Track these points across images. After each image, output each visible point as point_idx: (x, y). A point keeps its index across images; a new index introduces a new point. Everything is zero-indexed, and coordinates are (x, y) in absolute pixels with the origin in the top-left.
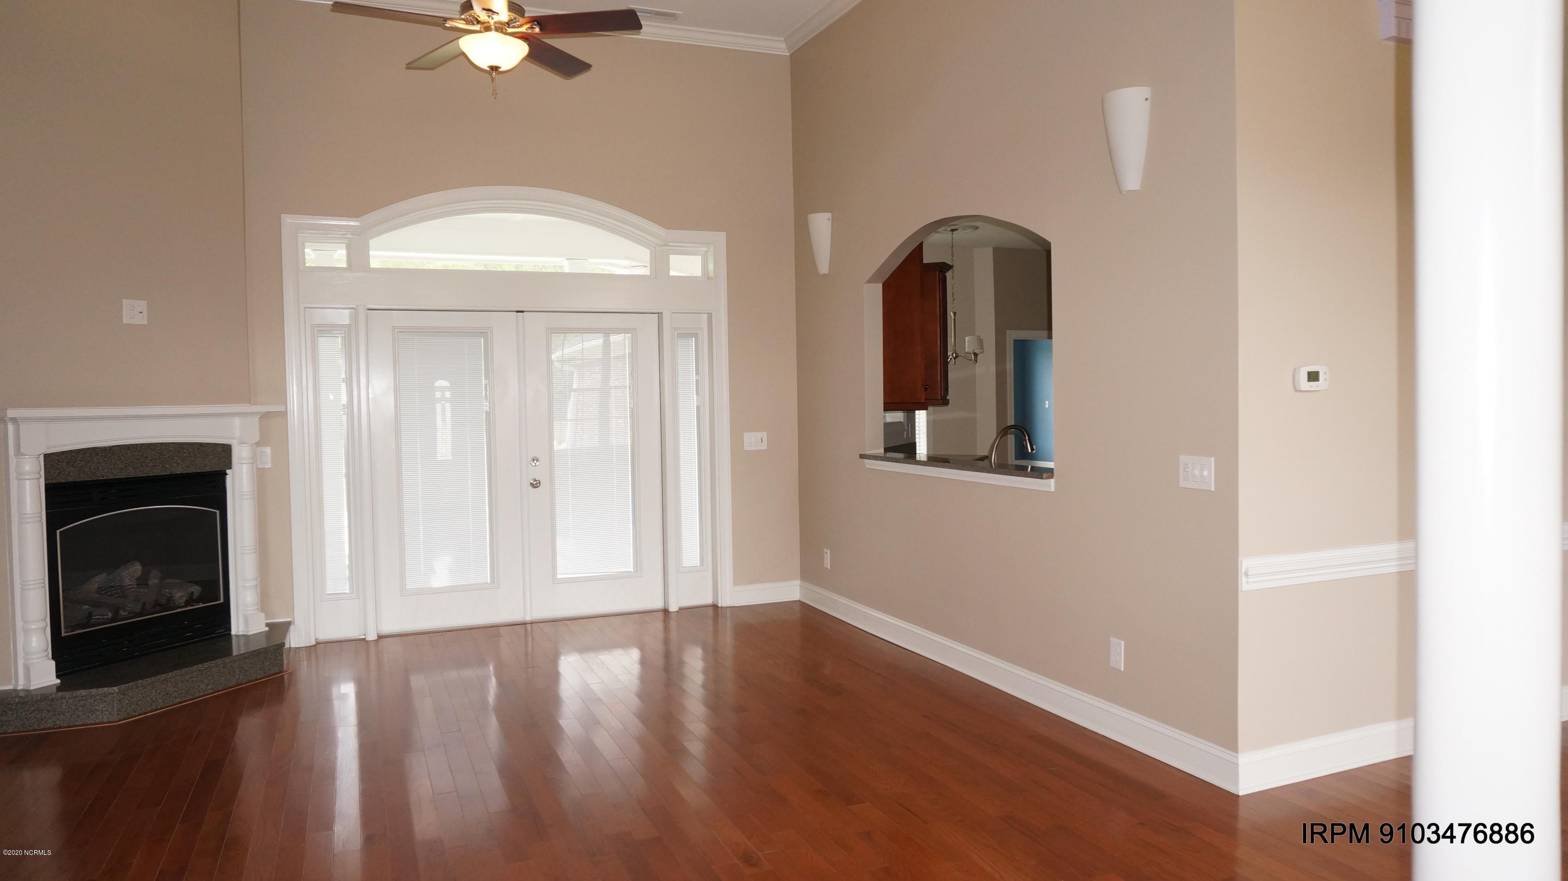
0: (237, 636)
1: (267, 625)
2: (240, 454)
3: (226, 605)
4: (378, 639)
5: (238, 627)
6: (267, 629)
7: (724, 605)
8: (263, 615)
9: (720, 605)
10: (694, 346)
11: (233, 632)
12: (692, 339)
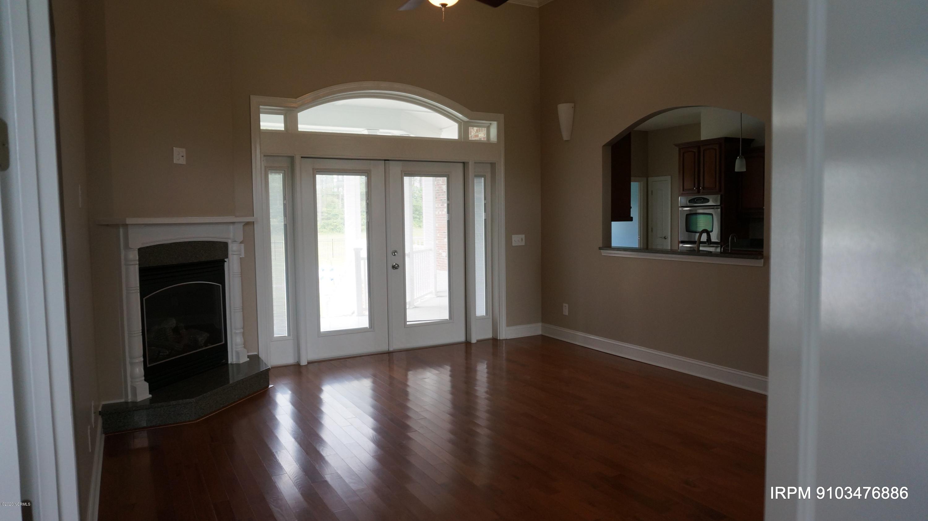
0: (231, 364)
1: (249, 357)
2: (233, 248)
3: (225, 345)
4: (308, 364)
5: (232, 359)
6: (248, 359)
7: (501, 338)
8: (245, 350)
9: (499, 339)
10: (483, 182)
11: (229, 362)
12: (482, 178)
